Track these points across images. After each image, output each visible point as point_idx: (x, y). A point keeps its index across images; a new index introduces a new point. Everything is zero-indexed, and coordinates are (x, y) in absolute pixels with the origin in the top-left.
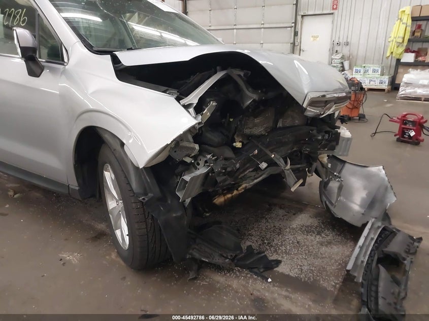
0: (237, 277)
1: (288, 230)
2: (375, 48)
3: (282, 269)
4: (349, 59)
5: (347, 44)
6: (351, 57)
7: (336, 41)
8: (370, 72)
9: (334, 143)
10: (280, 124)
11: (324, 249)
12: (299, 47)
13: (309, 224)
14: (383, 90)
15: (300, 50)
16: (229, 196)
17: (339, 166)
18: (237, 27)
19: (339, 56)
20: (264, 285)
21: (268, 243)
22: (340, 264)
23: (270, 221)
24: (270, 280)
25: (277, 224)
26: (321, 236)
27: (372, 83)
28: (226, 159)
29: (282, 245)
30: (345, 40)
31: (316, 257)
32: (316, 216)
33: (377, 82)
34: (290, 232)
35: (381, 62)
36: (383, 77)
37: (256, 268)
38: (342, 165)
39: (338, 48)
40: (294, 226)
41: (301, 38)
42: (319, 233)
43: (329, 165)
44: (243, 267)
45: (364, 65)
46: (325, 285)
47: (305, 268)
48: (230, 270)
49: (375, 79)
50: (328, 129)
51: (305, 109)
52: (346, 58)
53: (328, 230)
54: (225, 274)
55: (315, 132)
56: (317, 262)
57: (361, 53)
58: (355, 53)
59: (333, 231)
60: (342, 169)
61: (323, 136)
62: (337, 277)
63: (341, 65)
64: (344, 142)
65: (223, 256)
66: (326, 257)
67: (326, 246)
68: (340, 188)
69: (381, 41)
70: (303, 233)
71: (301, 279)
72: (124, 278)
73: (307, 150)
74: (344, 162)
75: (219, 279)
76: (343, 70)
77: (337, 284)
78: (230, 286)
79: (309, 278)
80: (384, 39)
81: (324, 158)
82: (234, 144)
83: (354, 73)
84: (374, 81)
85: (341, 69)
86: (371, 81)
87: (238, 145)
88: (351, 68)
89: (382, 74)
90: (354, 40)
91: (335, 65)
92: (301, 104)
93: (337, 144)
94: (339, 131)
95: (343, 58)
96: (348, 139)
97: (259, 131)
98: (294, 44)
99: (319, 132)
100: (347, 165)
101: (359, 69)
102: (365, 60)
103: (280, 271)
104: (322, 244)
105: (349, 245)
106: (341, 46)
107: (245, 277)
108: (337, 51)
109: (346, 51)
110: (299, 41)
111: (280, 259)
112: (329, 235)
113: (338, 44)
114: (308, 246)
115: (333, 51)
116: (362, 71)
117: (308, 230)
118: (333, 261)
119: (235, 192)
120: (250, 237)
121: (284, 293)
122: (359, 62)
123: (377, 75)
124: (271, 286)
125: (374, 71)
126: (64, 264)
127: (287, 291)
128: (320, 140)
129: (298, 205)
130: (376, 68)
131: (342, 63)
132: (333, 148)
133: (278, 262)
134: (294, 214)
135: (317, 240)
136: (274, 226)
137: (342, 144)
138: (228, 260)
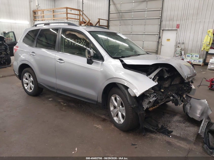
0: (159, 135)
1: (172, 121)
2: (196, 46)
3: (173, 133)
4: (184, 50)
5: (183, 43)
6: (185, 49)
7: (178, 42)
8: (194, 56)
9: (190, 91)
10: (172, 84)
11: (187, 128)
12: (161, 44)
13: (180, 120)
14: (200, 65)
15: (161, 45)
16: (154, 108)
17: (189, 99)
18: (132, 33)
19: (180, 49)
20: (169, 138)
21: (167, 125)
22: (194, 133)
23: (165, 118)
24: (171, 136)
25: (168, 120)
26: (185, 124)
27: (195, 62)
28: (160, 95)
29: (171, 126)
30: (182, 42)
31: (185, 130)
32: (182, 117)
33: (198, 61)
34: (173, 122)
35: (199, 52)
36: (200, 59)
37: (165, 133)
38: (190, 99)
39: (179, 45)
40: (174, 120)
41: (162, 40)
42: (184, 123)
43: (186, 99)
44: (160, 132)
45: (191, 54)
46: (190, 139)
47: (182, 134)
48: (156, 133)
49: (197, 60)
50: (188, 85)
51: (185, 80)
52: (183, 50)
53: (187, 122)
54: (154, 134)
55: (183, 86)
56: (185, 132)
57: (190, 48)
58: (187, 48)
59: (189, 122)
60: (190, 100)
61: (186, 88)
62: (194, 137)
63: (180, 53)
64: (193, 90)
65: (153, 129)
66: (188, 131)
67: (188, 127)
68: (191, 107)
69: (199, 43)
70: (178, 122)
71: (181, 137)
72: (120, 134)
73: (180, 93)
74: (191, 97)
75: (153, 135)
76: (181, 55)
77: (194, 139)
78: (157, 138)
79: (184, 137)
80: (200, 42)
81: (184, 96)
82: (161, 90)
83: (187, 57)
84: (196, 61)
85: (180, 54)
86: (194, 61)
87: (163, 90)
88: (185, 54)
89: (200, 58)
90: (186, 42)
91: (178, 53)
92: (184, 78)
93: (191, 91)
94: (192, 86)
95: (181, 49)
96: (194, 89)
97: (167, 86)
98: (158, 42)
99: (185, 86)
100: (192, 99)
101: (189, 55)
102: (191, 51)
103: (173, 134)
104: (186, 127)
105: (196, 127)
106: (180, 44)
107: (162, 135)
108: (178, 46)
109: (183, 46)
110: (161, 41)
111: (172, 130)
112: (188, 124)
113: (179, 43)
114: (181, 127)
115: (177, 46)
116: (190, 56)
117: (180, 122)
118: (191, 132)
119: (156, 107)
120: (159, 123)
121: (176, 141)
122: (189, 52)
123: (197, 58)
124: (171, 138)
125: (196, 56)
126: (97, 128)
127: (177, 140)
128: (185, 89)
129: (174, 113)
130: (197, 55)
131: (181, 52)
132: (189, 92)
133: (172, 132)
134: (173, 116)
135: (184, 125)
136: (167, 120)
137: (192, 91)
138: (154, 130)
